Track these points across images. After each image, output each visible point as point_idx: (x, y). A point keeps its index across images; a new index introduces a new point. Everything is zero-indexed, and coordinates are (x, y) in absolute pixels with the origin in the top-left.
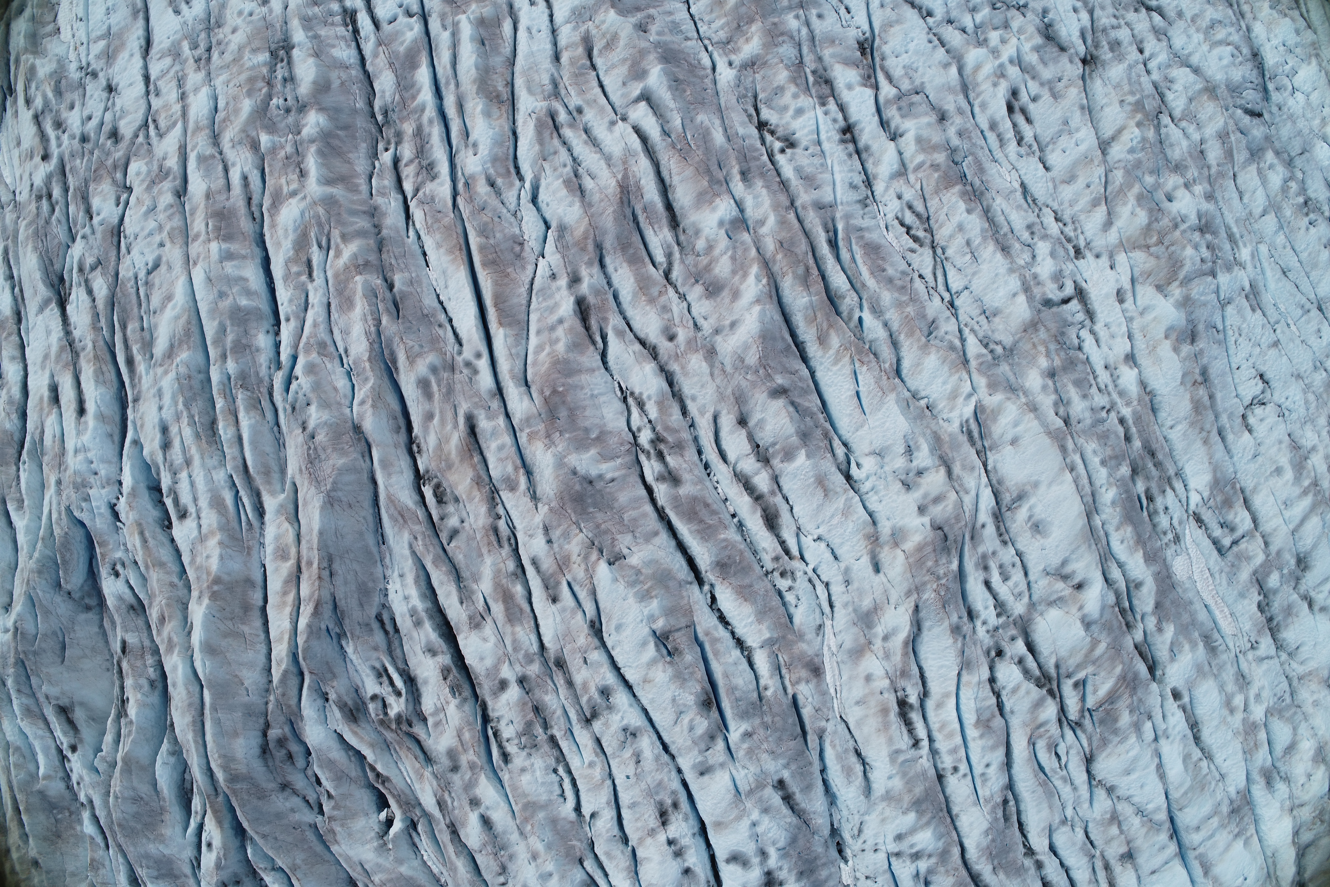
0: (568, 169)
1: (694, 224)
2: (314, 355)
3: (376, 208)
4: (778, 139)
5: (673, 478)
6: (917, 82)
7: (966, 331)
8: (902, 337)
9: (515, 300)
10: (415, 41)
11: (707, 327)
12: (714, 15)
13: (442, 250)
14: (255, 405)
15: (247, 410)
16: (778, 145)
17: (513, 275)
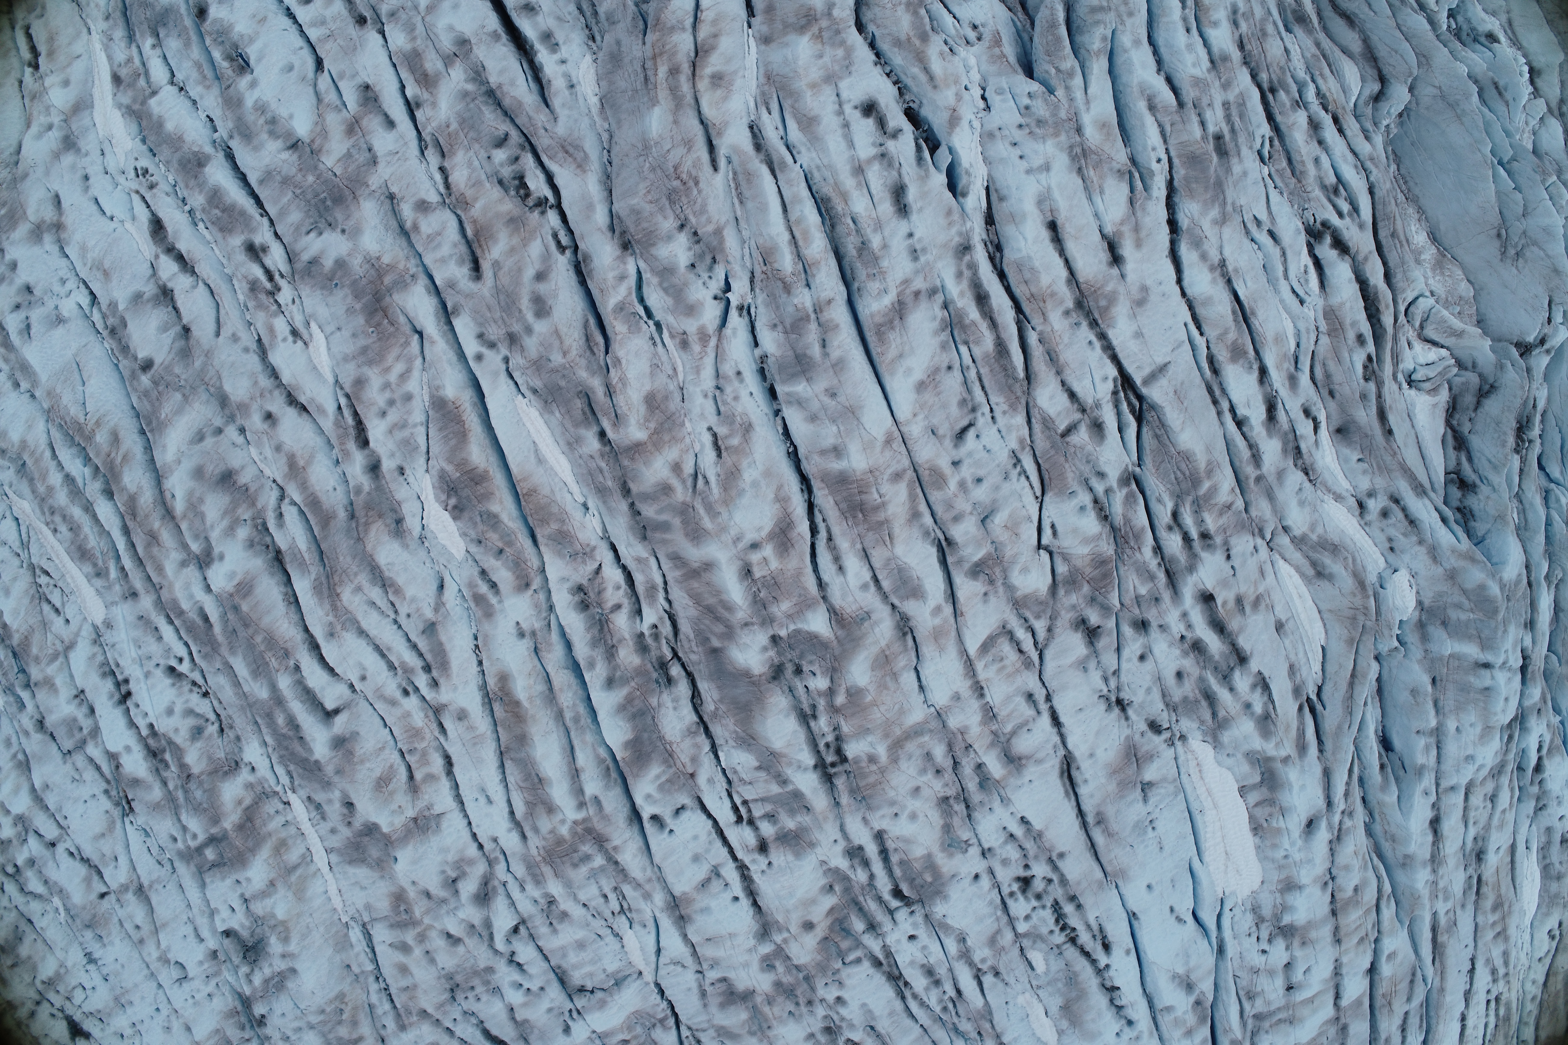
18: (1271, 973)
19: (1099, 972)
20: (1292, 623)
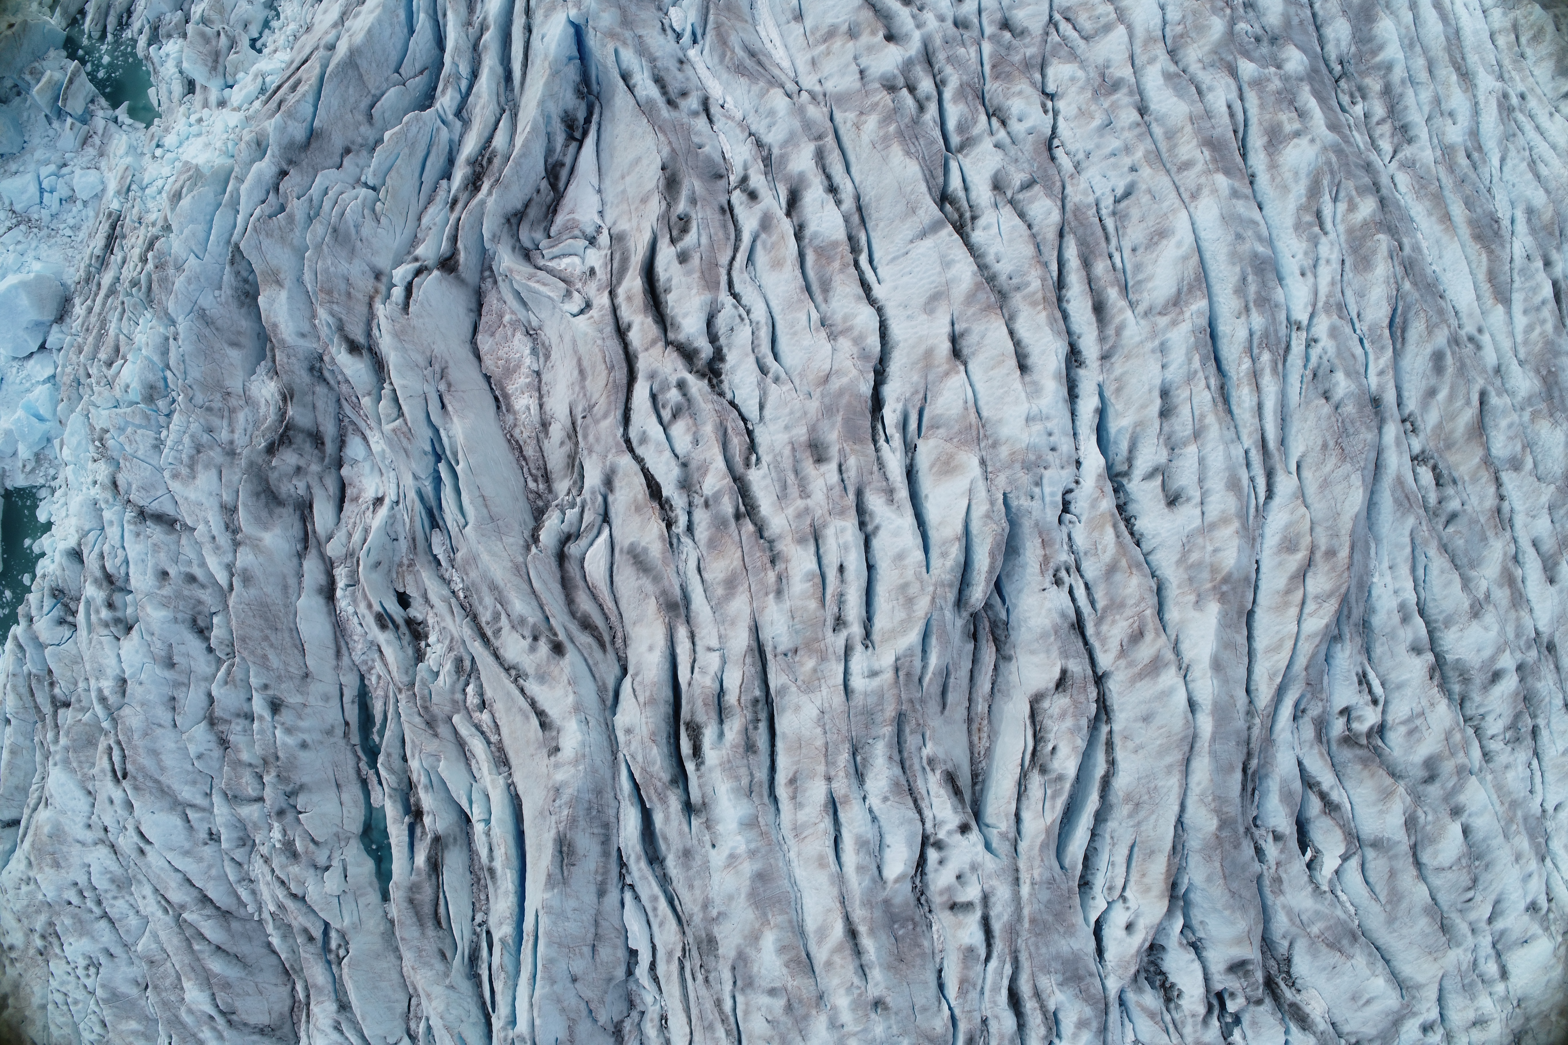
2: (1334, 317)
14: (1275, 368)
15: (1272, 374)
17: (1497, 253)
20: (783, 19)
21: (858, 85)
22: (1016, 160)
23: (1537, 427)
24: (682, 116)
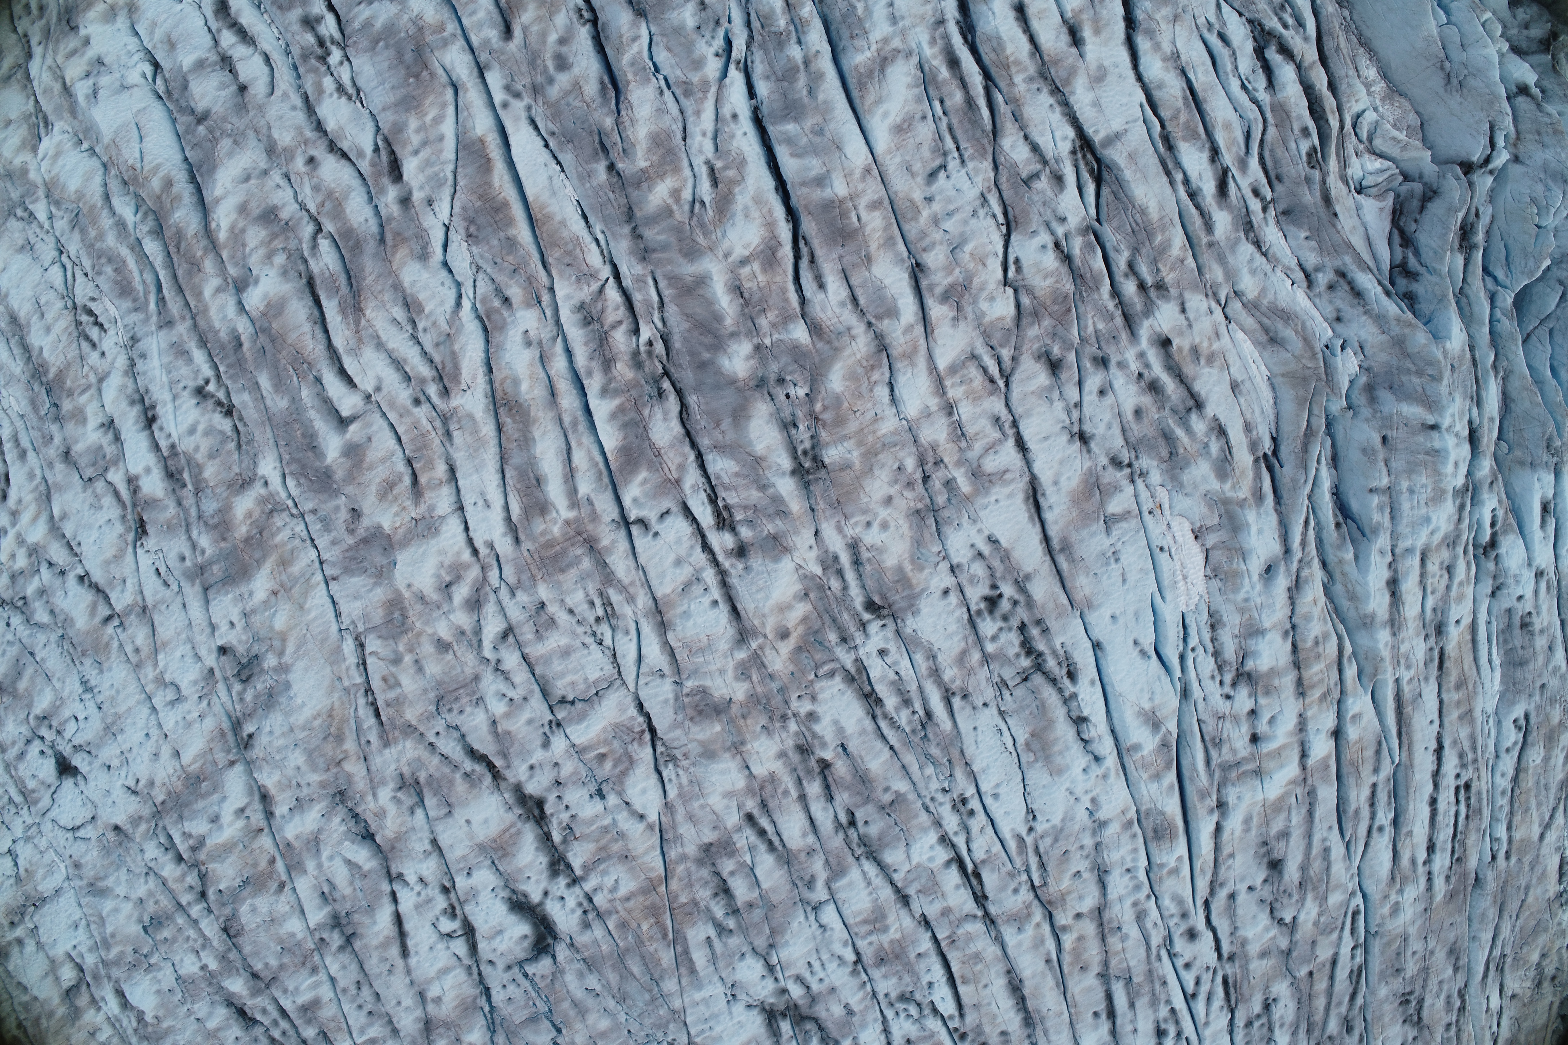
0: (421, 326)
1: (288, 280)
2: (695, 78)
3: (644, 259)
4: (213, 396)
5: (310, 23)
6: (89, 491)
7: (47, 226)
8: (99, 204)
9: (470, 170)
10: (627, 482)
11: (276, 177)
12: (289, 546)
13: (558, 218)
14: (766, 20)
15: (772, 10)
16: (211, 388)
17: (474, 198)
18: (1236, 719)
19: (1066, 702)
20: (1248, 385)
21: (1187, 295)
22: (1044, 204)
23: (438, 17)
24: (1331, 263)
